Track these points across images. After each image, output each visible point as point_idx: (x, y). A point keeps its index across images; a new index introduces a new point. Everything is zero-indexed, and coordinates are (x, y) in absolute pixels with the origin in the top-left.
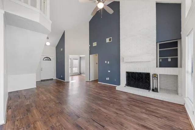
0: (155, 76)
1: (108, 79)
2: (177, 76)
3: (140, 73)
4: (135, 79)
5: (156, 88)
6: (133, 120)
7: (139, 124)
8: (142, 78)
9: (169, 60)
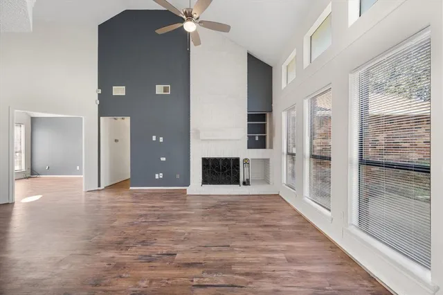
0: (246, 161)
1: (161, 177)
2: (268, 160)
3: (226, 159)
4: (218, 169)
5: (247, 180)
6: (251, 224)
7: (261, 226)
8: (229, 166)
9: (257, 139)
